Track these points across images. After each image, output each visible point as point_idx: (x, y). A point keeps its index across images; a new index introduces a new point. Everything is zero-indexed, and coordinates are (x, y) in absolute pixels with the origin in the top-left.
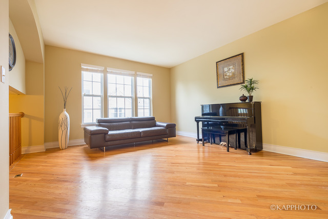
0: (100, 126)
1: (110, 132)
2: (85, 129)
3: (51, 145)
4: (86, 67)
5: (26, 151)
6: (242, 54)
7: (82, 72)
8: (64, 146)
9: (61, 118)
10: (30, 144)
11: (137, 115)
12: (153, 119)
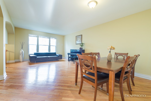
0: (34, 55)
1: (37, 57)
2: (29, 56)
3: (17, 60)
4: (31, 35)
5: (8, 62)
6: (82, 35)
7: (29, 37)
8: (21, 61)
9: (20, 52)
10: (9, 60)
11: (50, 52)
12: (55, 53)
